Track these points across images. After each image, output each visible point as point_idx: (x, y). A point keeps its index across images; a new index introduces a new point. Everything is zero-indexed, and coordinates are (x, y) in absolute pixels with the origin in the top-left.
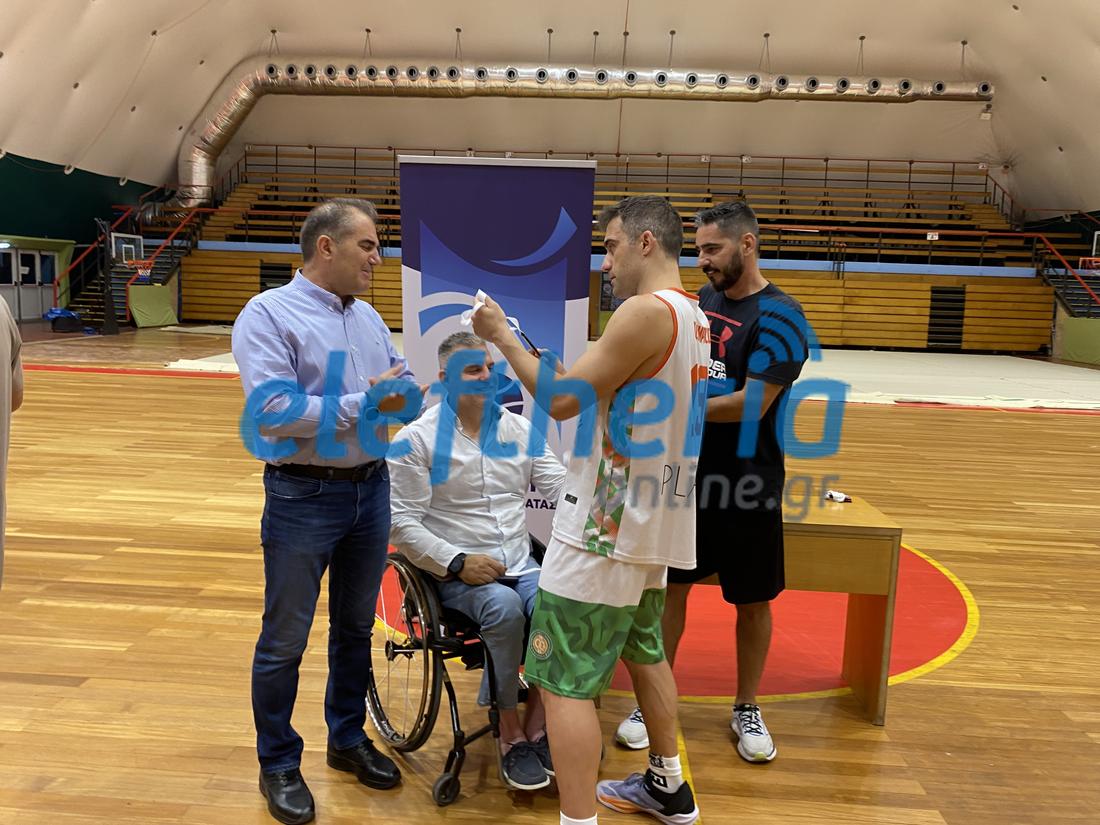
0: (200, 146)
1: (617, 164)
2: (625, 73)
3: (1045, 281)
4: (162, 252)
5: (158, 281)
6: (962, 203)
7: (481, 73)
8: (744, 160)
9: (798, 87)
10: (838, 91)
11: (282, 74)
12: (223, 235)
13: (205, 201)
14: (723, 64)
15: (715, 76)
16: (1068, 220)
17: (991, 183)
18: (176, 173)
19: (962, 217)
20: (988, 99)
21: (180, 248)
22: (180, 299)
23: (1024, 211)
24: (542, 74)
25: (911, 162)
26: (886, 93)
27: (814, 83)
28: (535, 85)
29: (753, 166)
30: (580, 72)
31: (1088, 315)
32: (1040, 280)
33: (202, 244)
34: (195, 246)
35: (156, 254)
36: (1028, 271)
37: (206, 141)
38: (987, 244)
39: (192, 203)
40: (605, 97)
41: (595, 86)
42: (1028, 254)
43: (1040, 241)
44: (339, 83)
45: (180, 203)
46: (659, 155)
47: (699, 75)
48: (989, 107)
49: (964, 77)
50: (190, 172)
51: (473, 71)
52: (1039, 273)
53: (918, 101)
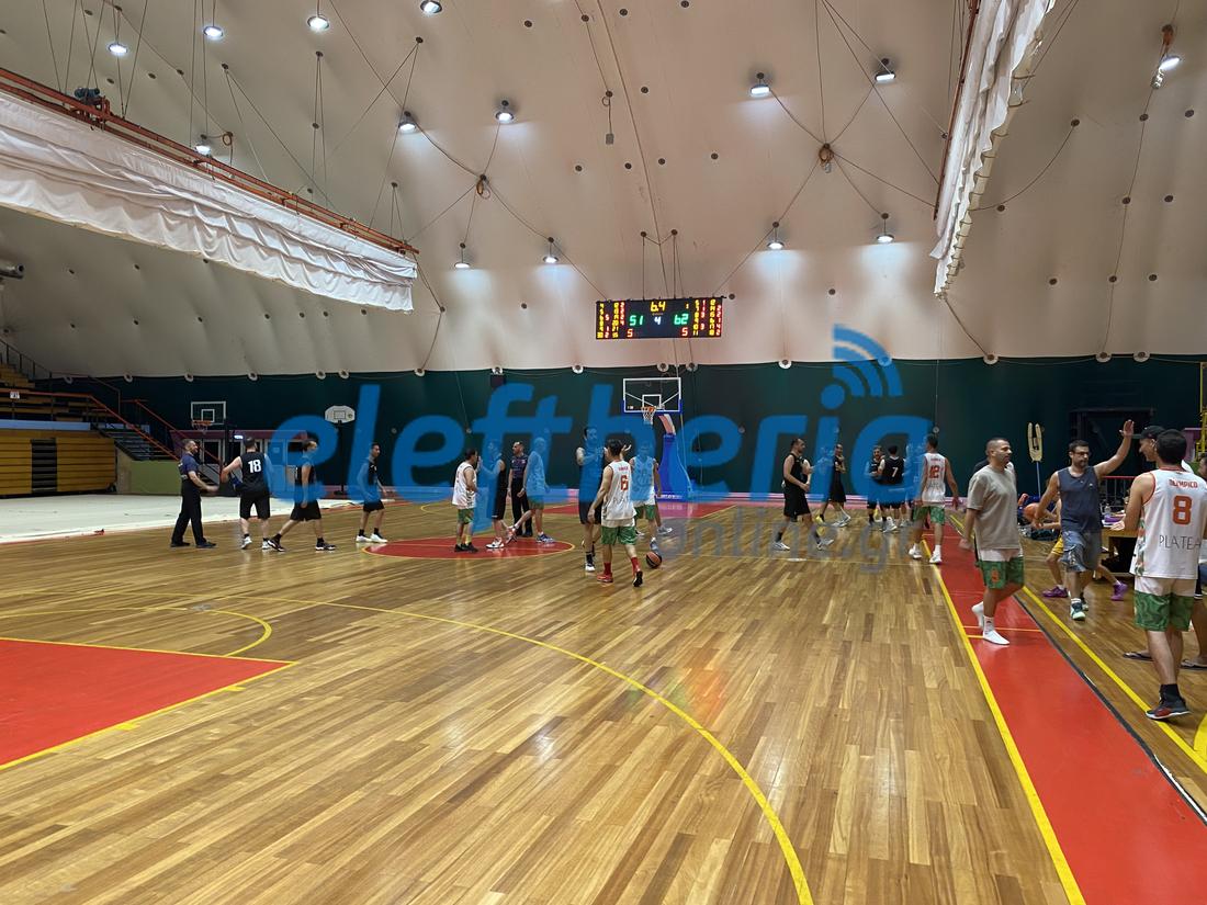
3: (101, 433)
16: (70, 382)
31: (152, 459)
32: (95, 433)
43: (92, 401)
52: (93, 427)
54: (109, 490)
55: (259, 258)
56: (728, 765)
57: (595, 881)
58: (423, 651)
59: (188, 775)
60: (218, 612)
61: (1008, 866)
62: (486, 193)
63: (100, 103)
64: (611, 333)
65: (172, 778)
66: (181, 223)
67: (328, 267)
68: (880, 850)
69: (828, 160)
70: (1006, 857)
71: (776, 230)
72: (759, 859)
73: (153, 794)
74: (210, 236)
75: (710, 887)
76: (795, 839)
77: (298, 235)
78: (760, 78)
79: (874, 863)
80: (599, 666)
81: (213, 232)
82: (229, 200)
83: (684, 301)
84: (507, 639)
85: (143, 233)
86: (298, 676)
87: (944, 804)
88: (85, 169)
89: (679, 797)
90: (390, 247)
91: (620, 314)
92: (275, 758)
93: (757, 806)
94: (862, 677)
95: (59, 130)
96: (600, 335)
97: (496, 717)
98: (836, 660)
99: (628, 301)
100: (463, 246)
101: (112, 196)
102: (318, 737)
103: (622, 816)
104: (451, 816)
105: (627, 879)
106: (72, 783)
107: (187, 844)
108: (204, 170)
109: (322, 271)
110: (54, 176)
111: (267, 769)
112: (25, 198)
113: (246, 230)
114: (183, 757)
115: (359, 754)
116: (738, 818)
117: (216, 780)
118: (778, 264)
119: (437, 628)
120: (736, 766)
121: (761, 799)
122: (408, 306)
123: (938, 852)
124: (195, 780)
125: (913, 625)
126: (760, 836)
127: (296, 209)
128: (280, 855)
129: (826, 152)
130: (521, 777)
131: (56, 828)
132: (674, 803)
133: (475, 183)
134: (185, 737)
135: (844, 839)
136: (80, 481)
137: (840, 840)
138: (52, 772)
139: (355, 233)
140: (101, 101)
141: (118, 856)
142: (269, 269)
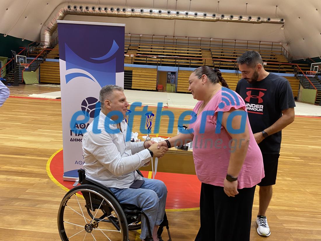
0: (47, 30)
1: (173, 39)
2: (176, 12)
3: (297, 78)
4: (34, 62)
5: (32, 70)
6: (275, 54)
7: (133, 10)
8: (211, 39)
9: (228, 18)
10: (239, 19)
11: (72, 8)
12: (54, 57)
13: (49, 47)
14: (205, 10)
15: (203, 14)
16: (305, 60)
17: (283, 49)
18: (40, 38)
19: (274, 58)
20: (283, 23)
21: (40, 60)
22: (40, 76)
23: (292, 57)
24: (151, 11)
25: (260, 42)
26: (253, 21)
27: (232, 17)
28: (149, 14)
29: (213, 41)
30: (162, 11)
31: (309, 88)
32: (296, 78)
33: (47, 60)
34: (45, 60)
35: (32, 62)
36: (292, 75)
37: (49, 28)
38: (281, 67)
39: (45, 47)
40: (170, 19)
41: (167, 15)
42: (293, 70)
43: (296, 66)
44: (90, 12)
45: (41, 47)
46: (186, 37)
47: (198, 13)
48: (283, 26)
49: (276, 16)
50: (44, 38)
51: (130, 10)
52: (295, 75)
53: (262, 23)
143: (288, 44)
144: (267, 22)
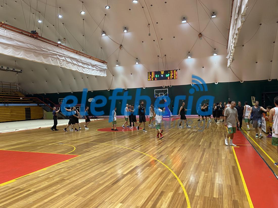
25: (1, 82)
26: (4, 69)
31: (51, 111)
32: (38, 106)
43: (37, 99)
48: (17, 73)
49: (19, 68)
53: (9, 71)
54: (42, 118)
55: (72, 66)
56: (174, 176)
57: (142, 201)
58: (108, 152)
59: (57, 179)
60: (64, 145)
61: (236, 198)
62: (122, 49)
63: (36, 34)
64: (151, 79)
65: (53, 180)
66: (55, 59)
67: (87, 67)
68: (207, 195)
69: (201, 37)
70: (236, 196)
71: (189, 54)
72: (179, 196)
73: (49, 183)
74: (61, 62)
75: (168, 202)
76: (188, 192)
77: (80, 60)
78: (184, 19)
79: (205, 197)
80: (147, 155)
81: (62, 61)
82: (65, 53)
83: (168, 71)
84: (126, 149)
85: (46, 62)
86: (81, 158)
87: (223, 185)
88: (34, 48)
89: (163, 183)
90: (101, 62)
91: (153, 75)
92: (75, 176)
93: (180, 185)
94: (207, 156)
95: (28, 40)
96: (149, 80)
97: (123, 166)
98: (202, 153)
99: (155, 72)
100: (117, 61)
101: (40, 54)
102: (84, 171)
103: (150, 187)
104: (112, 188)
105: (150, 201)
106: (33, 181)
107: (56, 193)
108: (59, 47)
109: (86, 68)
110: (27, 50)
111: (73, 178)
112: (21, 55)
113: (69, 60)
114: (56, 175)
115: (93, 175)
116: (175, 188)
117: (63, 180)
118: (190, 61)
119: (112, 147)
120: (176, 176)
121: (181, 184)
122: (105, 75)
123: (220, 195)
124: (58, 180)
125: (220, 144)
126: (180, 192)
127: (80, 54)
128: (75, 196)
129: (200, 35)
130: (128, 179)
131: (30, 190)
132: (161, 184)
133: (119, 47)
134: (57, 171)
135: (199, 192)
136: (36, 117)
137: (198, 192)
138: (29, 179)
139: (93, 59)
140: (36, 33)
141: (42, 196)
142: (74, 68)
143: (19, 84)
144: (12, 71)
